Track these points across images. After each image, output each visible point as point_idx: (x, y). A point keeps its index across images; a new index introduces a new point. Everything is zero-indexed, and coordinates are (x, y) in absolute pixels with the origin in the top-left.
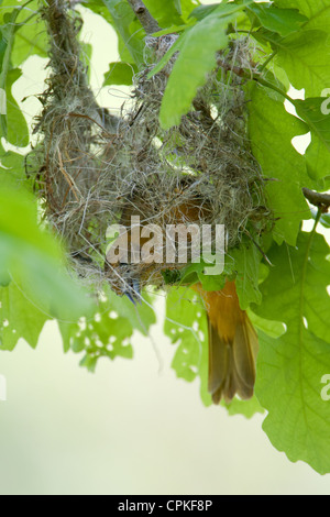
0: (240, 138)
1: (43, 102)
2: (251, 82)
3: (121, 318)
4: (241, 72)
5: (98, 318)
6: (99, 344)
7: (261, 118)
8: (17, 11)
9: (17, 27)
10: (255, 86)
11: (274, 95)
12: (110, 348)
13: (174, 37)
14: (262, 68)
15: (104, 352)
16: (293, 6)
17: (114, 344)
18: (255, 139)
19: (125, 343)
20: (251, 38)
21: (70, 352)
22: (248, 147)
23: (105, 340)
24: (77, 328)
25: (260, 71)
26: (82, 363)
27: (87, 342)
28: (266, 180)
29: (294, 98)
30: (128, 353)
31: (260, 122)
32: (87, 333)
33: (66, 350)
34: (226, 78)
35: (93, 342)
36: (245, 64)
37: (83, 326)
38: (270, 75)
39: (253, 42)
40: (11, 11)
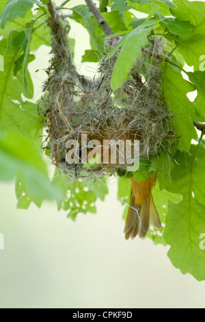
0: (158, 94)
1: (48, 73)
2: (164, 62)
3: (90, 191)
4: (158, 57)
5: (77, 191)
6: (78, 205)
7: (170, 82)
8: (33, 22)
9: (33, 31)
10: (166, 64)
11: (175, 69)
12: (84, 207)
13: (121, 38)
14: (170, 54)
15: (81, 210)
16: (187, 20)
17: (86, 205)
18: (166, 94)
19: (92, 205)
20: (163, 37)
21: (62, 210)
22: (162, 98)
23: (81, 203)
24: (66, 197)
25: (169, 56)
26: (68, 216)
27: (71, 204)
28: (172, 117)
29: (187, 71)
30: (94, 210)
31: (169, 85)
32: (71, 199)
33: (59, 209)
34: (150, 60)
35: (74, 204)
36: (160, 52)
37: (69, 196)
38: (174, 58)
39: (165, 40)
40: (30, 22)
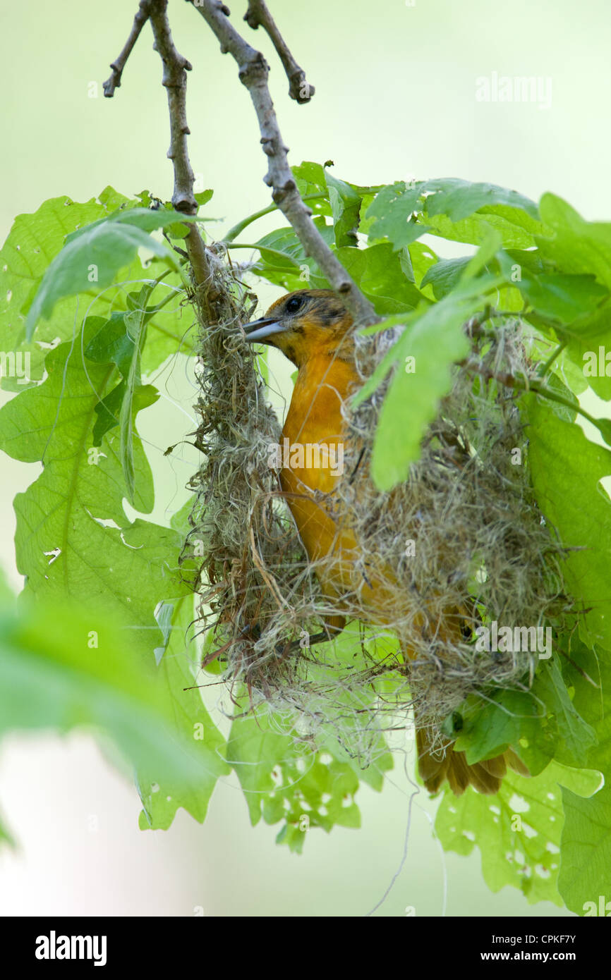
0: (516, 485)
2: (527, 395)
3: (337, 764)
4: (509, 381)
5: (301, 765)
6: (305, 806)
7: (548, 450)
8: (148, 289)
9: (151, 311)
10: (535, 400)
11: (563, 411)
12: (323, 811)
13: (399, 330)
14: (545, 370)
15: (316, 820)
16: (586, 269)
17: (328, 806)
18: (540, 485)
19: (347, 803)
20: (523, 323)
21: (262, 823)
22: (531, 499)
23: (314, 798)
24: (269, 783)
25: (542, 375)
26: (280, 838)
27: (287, 805)
28: (566, 551)
29: (597, 416)
30: (352, 818)
31: (547, 457)
32: (289, 792)
33: (254, 822)
34: (487, 391)
35: (295, 805)
36: (516, 367)
37: (278, 781)
38: (556, 380)
39: (528, 330)
40: (138, 290)
